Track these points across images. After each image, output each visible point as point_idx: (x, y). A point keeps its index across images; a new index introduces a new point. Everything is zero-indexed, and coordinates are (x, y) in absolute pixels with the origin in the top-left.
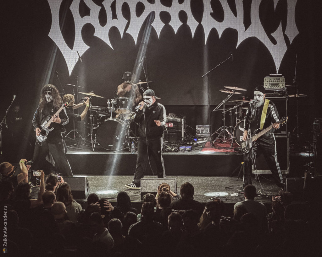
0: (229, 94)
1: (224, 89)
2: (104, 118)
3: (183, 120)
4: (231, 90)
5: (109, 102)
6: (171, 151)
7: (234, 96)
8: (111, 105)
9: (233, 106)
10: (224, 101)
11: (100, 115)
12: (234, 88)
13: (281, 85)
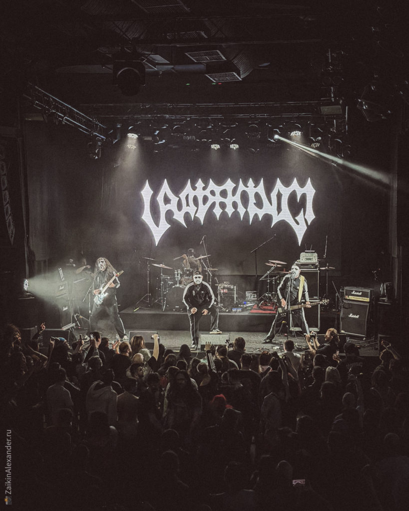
0: (272, 266)
1: (269, 262)
2: (172, 285)
3: (235, 287)
4: (274, 263)
5: (176, 272)
6: (225, 312)
7: (277, 268)
8: (178, 275)
9: (275, 276)
10: (268, 272)
11: (169, 282)
12: (277, 262)
13: (314, 259)
